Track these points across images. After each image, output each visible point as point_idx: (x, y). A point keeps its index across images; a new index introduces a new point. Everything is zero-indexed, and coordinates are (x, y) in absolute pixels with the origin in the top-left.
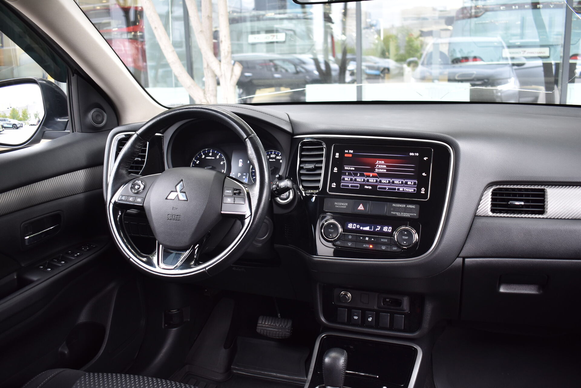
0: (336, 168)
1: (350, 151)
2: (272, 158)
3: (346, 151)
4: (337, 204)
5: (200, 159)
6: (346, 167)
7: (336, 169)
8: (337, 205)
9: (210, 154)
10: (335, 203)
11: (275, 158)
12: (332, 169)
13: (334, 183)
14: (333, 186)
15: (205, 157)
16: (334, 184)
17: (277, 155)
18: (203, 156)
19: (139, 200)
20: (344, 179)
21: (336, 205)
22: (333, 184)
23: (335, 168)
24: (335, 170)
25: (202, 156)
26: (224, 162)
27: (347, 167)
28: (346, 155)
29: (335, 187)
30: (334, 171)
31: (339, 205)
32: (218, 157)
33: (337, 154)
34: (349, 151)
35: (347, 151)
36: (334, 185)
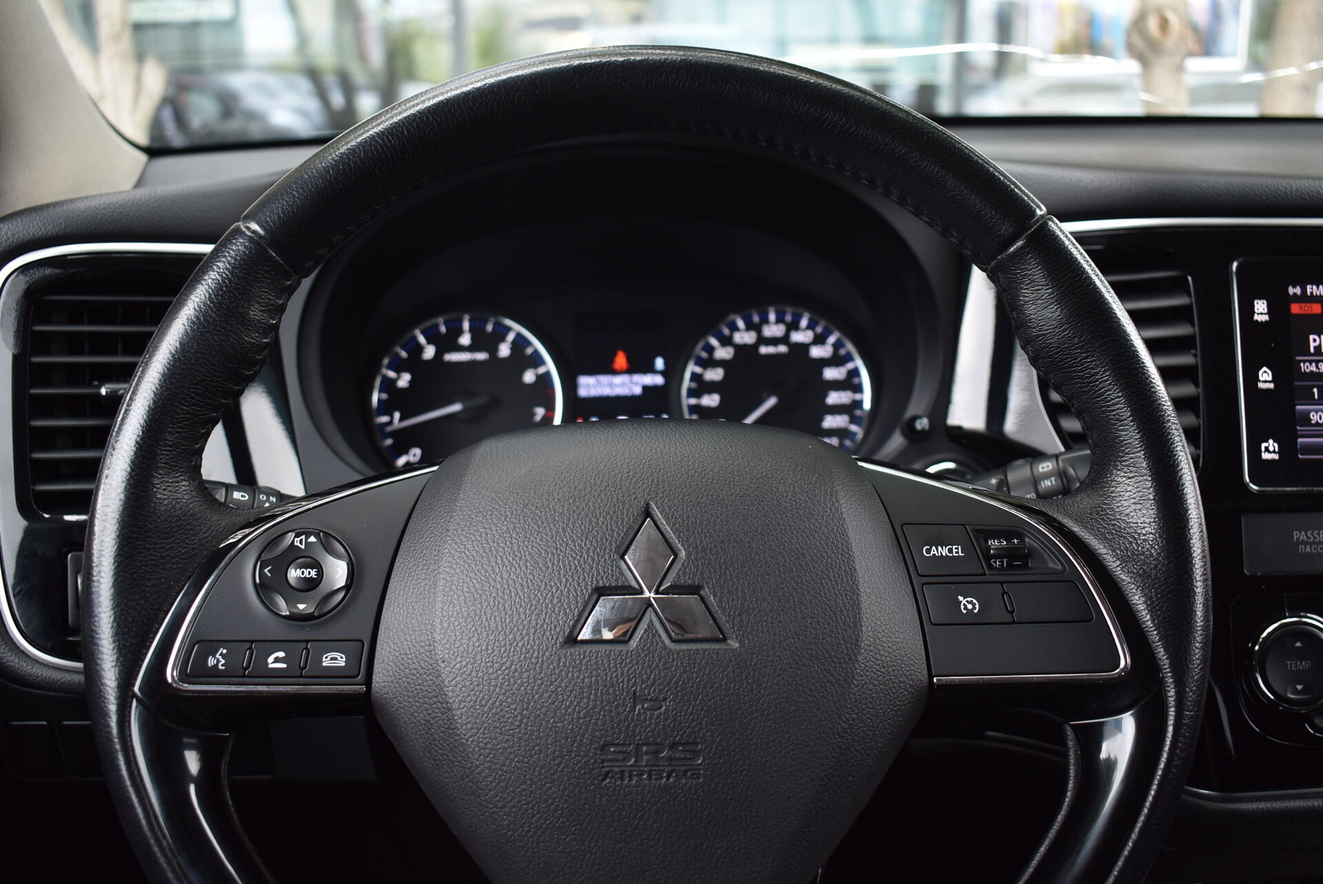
0: (1265, 369)
1: (1309, 287)
2: (774, 341)
3: (1291, 290)
4: (1303, 537)
5: (414, 363)
6: (1304, 362)
7: (1265, 375)
8: (1303, 542)
9: (465, 340)
10: (1296, 535)
11: (785, 340)
12: (1251, 379)
13: (1271, 441)
14: (1265, 456)
15: (439, 354)
16: (1272, 444)
17: (793, 326)
18: (429, 352)
19: (335, 660)
20: (1306, 420)
21: (1298, 543)
22: (1264, 445)
23: (1260, 373)
24: (1261, 378)
25: (420, 349)
26: (541, 370)
27: (1311, 362)
28: (1295, 309)
29: (1276, 457)
30: (1261, 385)
31: (1314, 543)
32: (504, 350)
33: (1261, 306)
34: (1304, 290)
35: (1298, 290)
36: (1271, 449)
